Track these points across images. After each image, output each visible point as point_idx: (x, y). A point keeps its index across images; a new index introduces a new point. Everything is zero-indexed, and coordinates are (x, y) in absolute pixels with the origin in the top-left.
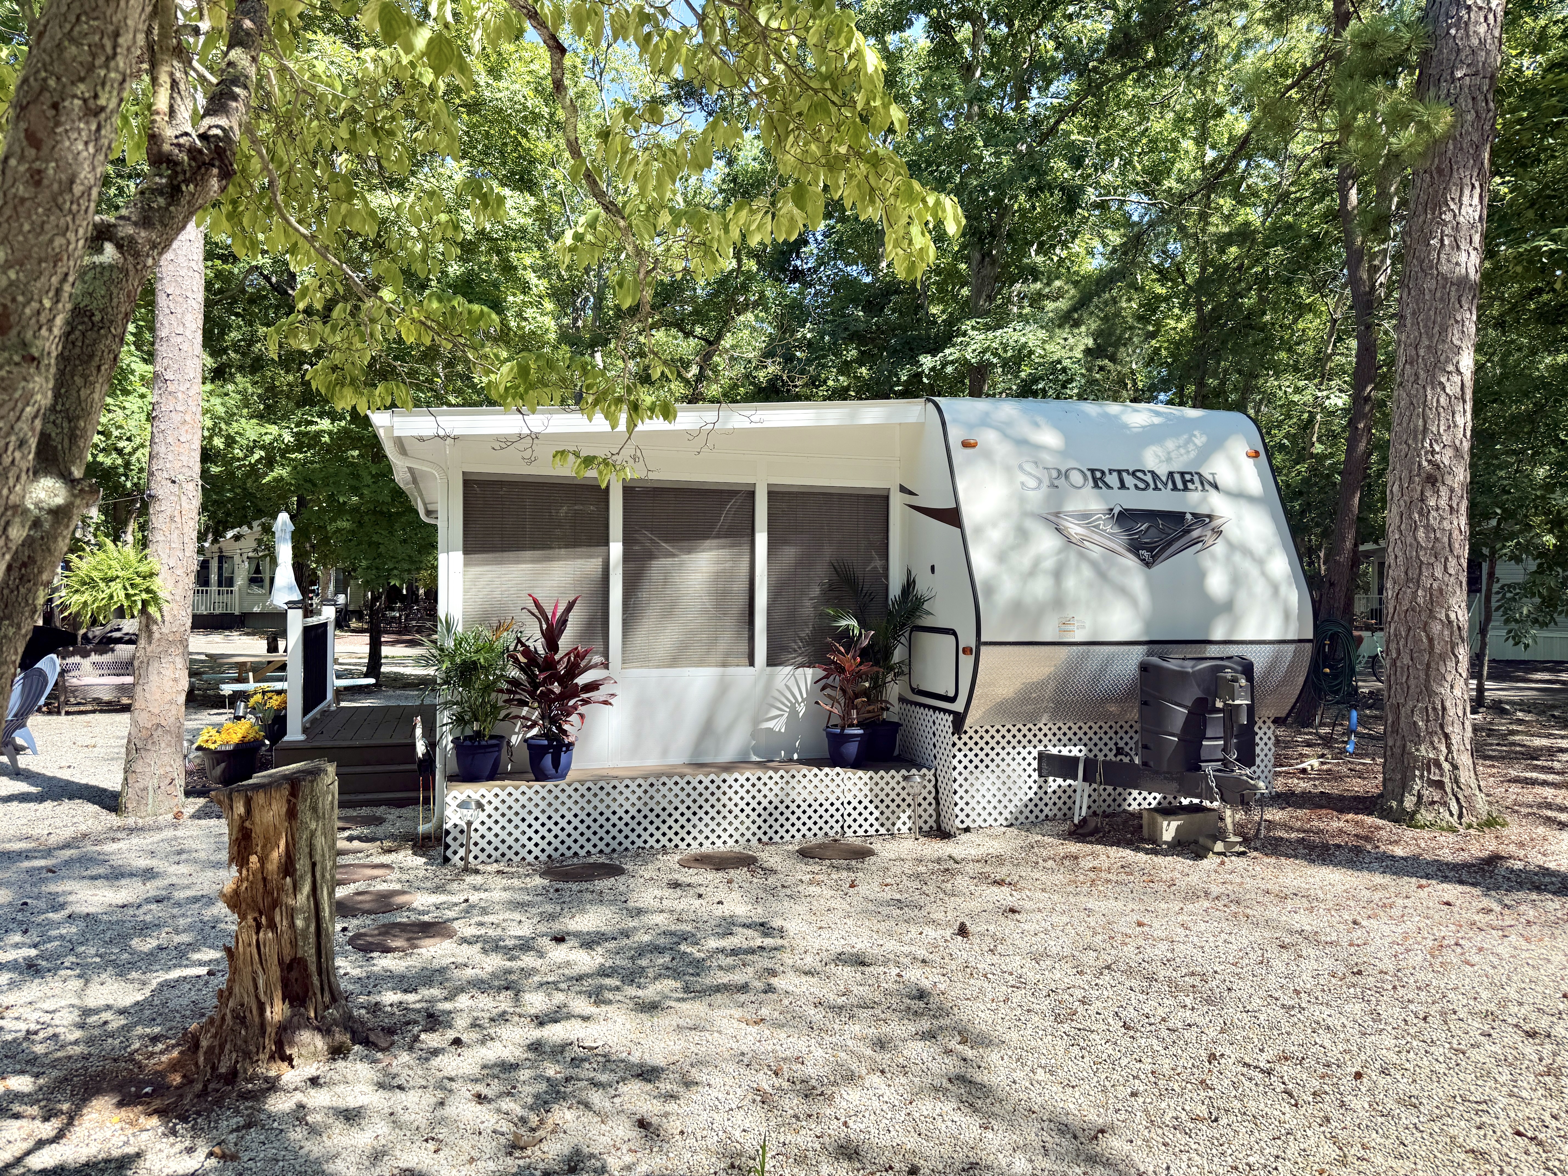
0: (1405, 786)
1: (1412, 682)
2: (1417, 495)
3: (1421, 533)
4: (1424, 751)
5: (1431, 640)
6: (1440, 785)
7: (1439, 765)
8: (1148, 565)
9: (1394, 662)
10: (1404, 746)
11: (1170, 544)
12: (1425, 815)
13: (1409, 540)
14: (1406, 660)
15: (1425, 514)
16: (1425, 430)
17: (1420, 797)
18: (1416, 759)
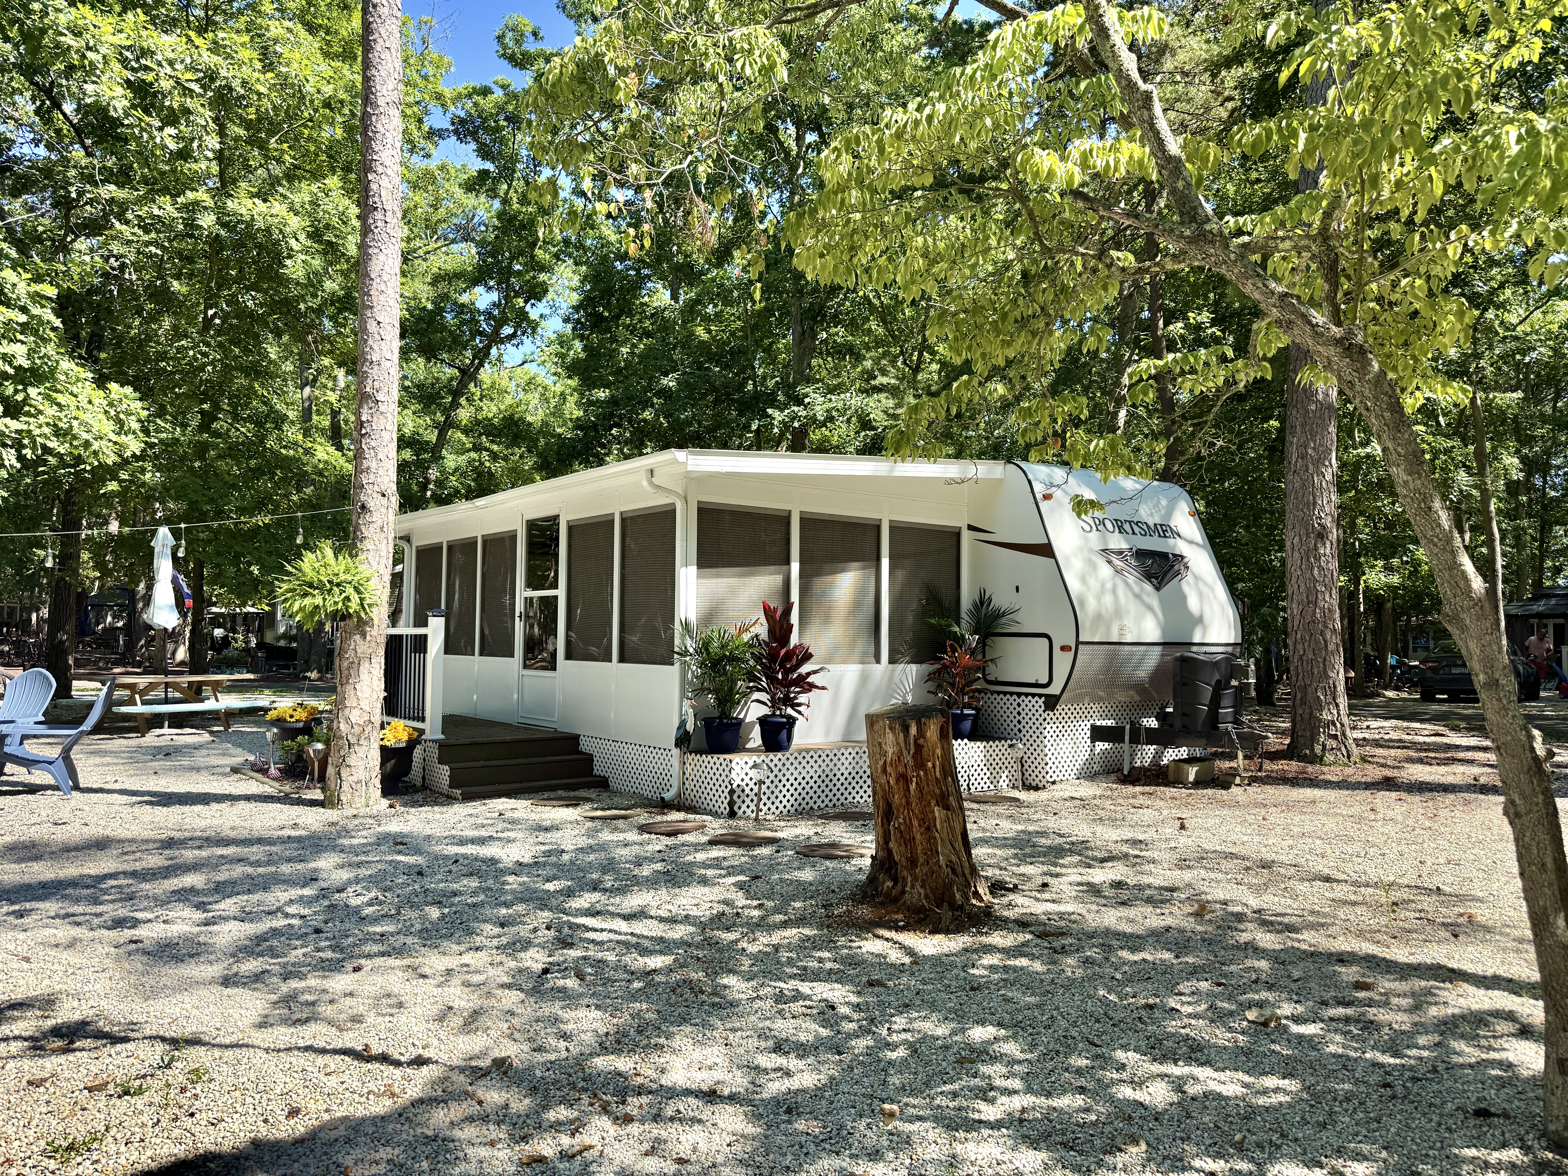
0: (1313, 739)
1: (1316, 671)
2: (1312, 546)
3: (1316, 572)
4: (1326, 716)
5: (1326, 642)
6: (1335, 737)
7: (1334, 724)
8: (1158, 589)
9: (1301, 658)
10: (1311, 713)
11: (1165, 575)
12: (1329, 757)
13: (1308, 575)
14: (1311, 656)
15: (1318, 558)
16: (1315, 503)
17: (1324, 746)
18: (1320, 721)
